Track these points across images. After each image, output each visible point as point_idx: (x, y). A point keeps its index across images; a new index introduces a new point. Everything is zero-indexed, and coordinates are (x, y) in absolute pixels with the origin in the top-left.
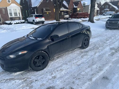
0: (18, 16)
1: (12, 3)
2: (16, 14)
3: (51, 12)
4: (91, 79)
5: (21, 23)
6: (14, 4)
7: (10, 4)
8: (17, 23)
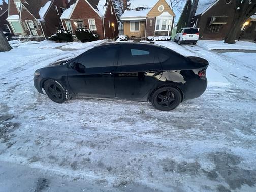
0: (166, 30)
1: (164, 11)
2: (164, 27)
3: (225, 23)
4: (37, 160)
5: (165, 40)
6: (167, 12)
7: (161, 13)
8: (159, 40)
